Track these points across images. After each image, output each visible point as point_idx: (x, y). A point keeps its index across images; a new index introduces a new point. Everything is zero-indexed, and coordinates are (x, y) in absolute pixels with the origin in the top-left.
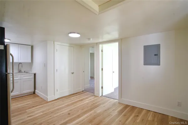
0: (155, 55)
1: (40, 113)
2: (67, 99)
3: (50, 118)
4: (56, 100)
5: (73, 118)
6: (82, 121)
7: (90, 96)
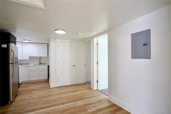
0: (144, 45)
1: (38, 95)
2: (65, 88)
3: (40, 100)
4: (57, 87)
5: (53, 105)
6: (57, 109)
7: (86, 89)
